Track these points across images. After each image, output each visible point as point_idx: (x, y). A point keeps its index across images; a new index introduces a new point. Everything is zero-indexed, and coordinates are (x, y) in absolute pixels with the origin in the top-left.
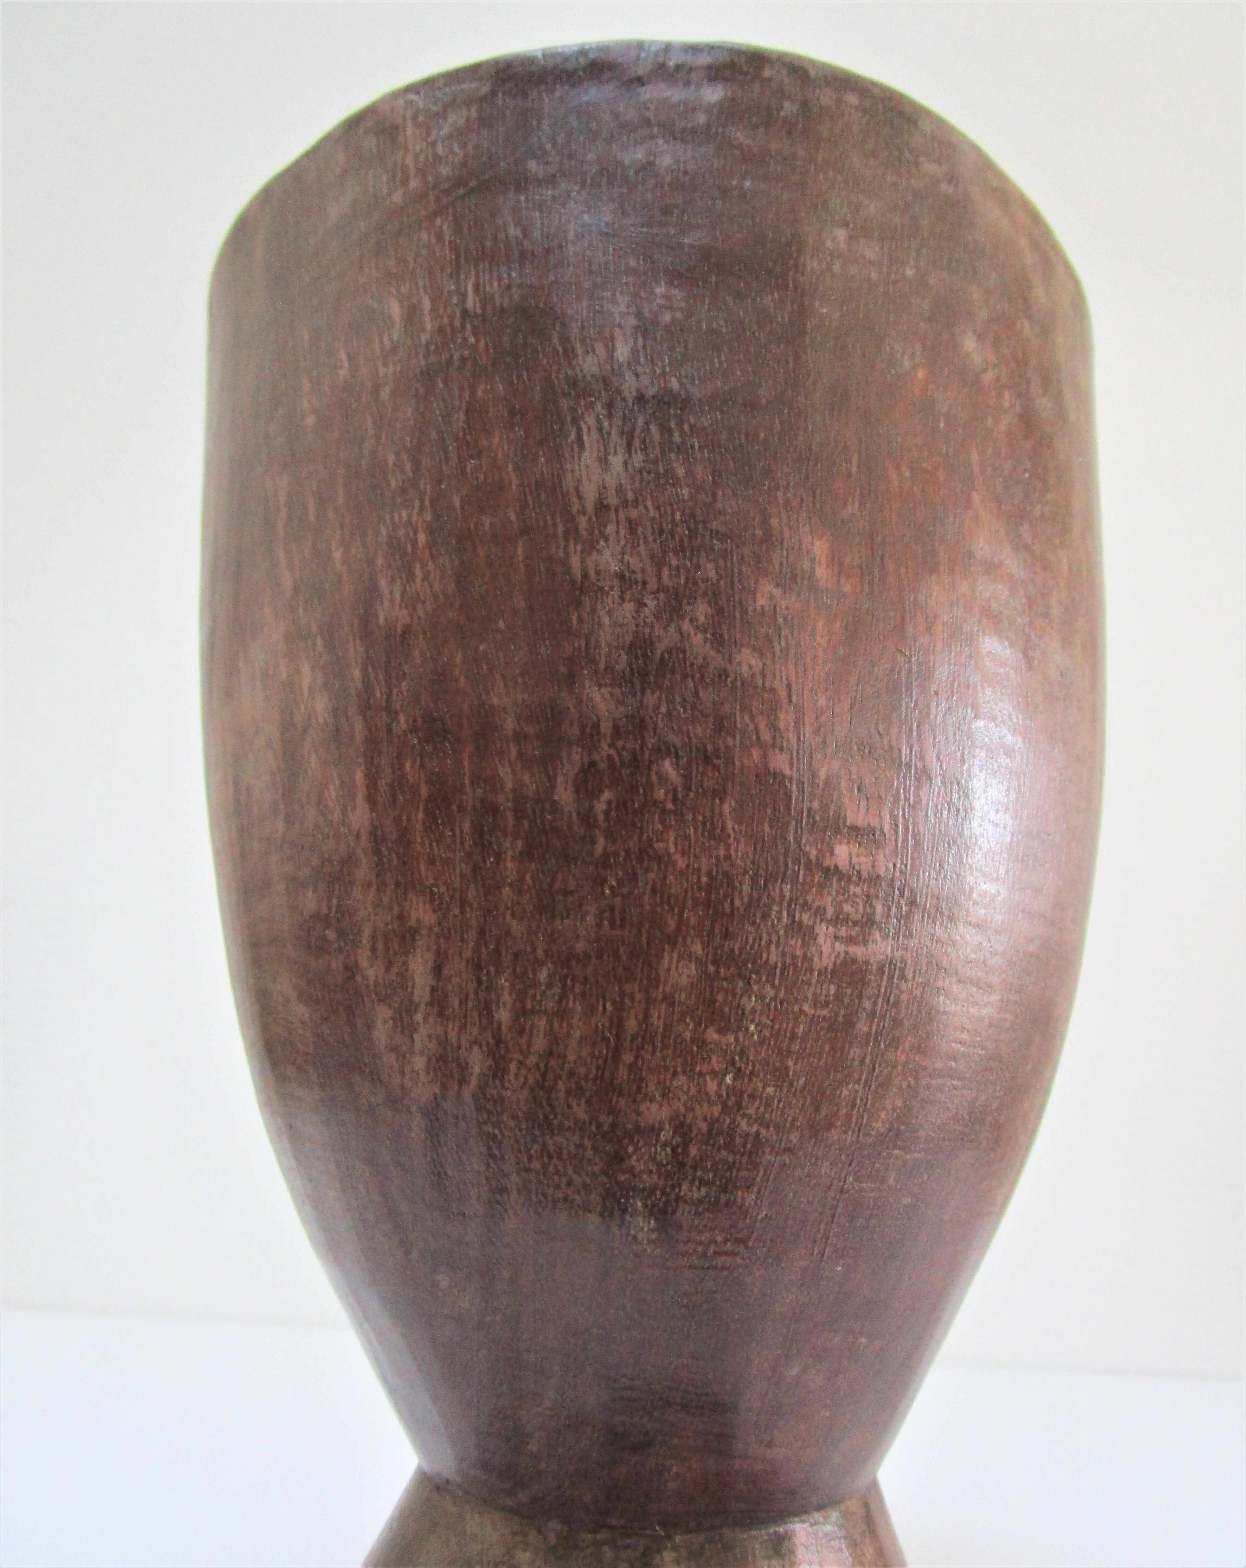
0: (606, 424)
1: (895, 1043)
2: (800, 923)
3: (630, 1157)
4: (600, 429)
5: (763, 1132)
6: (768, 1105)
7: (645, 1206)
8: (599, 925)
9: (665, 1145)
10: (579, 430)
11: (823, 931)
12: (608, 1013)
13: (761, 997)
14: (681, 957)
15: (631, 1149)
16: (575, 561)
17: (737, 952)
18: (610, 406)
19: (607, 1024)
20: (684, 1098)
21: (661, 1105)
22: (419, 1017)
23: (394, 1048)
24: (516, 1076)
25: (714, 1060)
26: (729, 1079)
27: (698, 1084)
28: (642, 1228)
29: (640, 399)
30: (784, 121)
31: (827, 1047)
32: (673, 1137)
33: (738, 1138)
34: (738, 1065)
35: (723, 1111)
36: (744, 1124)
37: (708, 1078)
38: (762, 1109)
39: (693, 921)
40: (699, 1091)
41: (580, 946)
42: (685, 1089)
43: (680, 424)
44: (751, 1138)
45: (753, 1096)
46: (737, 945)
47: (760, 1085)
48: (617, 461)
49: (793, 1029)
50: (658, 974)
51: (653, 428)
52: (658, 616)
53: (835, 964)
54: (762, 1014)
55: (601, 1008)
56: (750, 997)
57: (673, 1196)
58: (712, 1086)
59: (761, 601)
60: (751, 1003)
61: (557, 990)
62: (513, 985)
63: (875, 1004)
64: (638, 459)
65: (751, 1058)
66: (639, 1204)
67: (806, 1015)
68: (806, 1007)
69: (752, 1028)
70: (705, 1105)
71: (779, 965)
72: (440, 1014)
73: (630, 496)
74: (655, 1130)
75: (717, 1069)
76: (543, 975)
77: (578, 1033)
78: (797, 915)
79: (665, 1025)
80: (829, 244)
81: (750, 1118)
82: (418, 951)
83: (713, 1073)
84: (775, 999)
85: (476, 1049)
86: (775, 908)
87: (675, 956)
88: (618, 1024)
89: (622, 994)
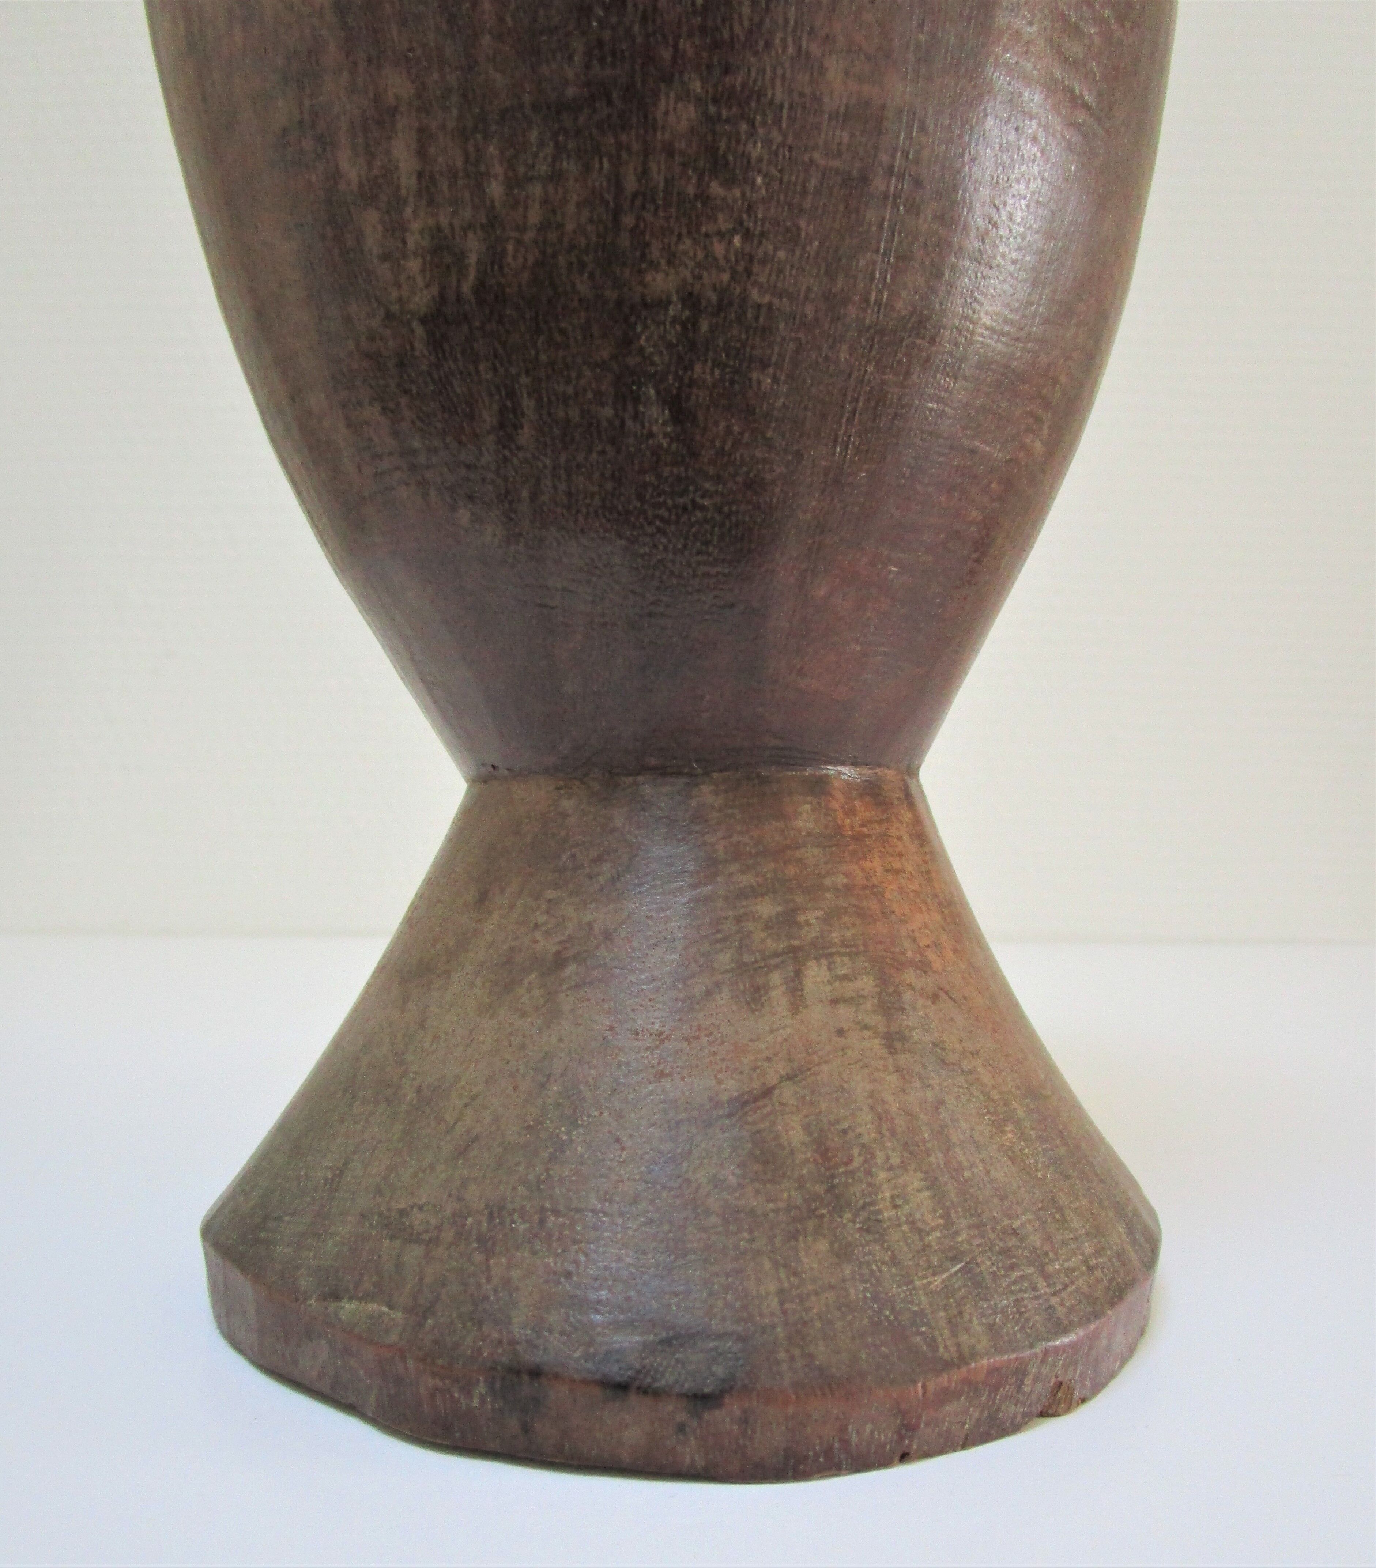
1: (914, 209)
2: (808, 54)
3: (639, 338)
5: (776, 301)
6: (780, 271)
7: (658, 393)
8: (588, 67)
9: (674, 320)
11: (834, 67)
12: (605, 171)
13: (768, 142)
14: (678, 98)
15: (639, 329)
17: (739, 89)
19: (605, 184)
20: (691, 264)
21: (667, 275)
22: (408, 211)
23: (385, 257)
24: (515, 258)
25: (721, 217)
26: (737, 241)
27: (705, 248)
28: (657, 421)
31: (841, 207)
32: (682, 311)
33: (750, 310)
34: (746, 224)
35: (733, 278)
36: (755, 294)
37: (715, 240)
38: (774, 277)
39: (690, 52)
40: (706, 257)
41: (571, 92)
42: (691, 254)
44: (764, 311)
45: (764, 262)
46: (739, 80)
47: (771, 247)
49: (804, 182)
50: (655, 120)
53: (847, 106)
54: (770, 163)
55: (597, 166)
56: (755, 143)
57: (686, 381)
58: (719, 249)
60: (756, 150)
61: (549, 150)
62: (502, 153)
63: (893, 157)
65: (760, 216)
66: (652, 392)
67: (817, 166)
68: (817, 156)
69: (759, 180)
70: (714, 271)
71: (786, 105)
72: (431, 202)
74: (663, 304)
75: (723, 229)
76: (534, 135)
77: (575, 198)
78: (804, 44)
79: (666, 181)
81: (761, 287)
82: (400, 135)
83: (721, 234)
84: (783, 144)
85: (471, 235)
86: (779, 35)
87: (672, 95)
88: (617, 184)
89: (619, 146)
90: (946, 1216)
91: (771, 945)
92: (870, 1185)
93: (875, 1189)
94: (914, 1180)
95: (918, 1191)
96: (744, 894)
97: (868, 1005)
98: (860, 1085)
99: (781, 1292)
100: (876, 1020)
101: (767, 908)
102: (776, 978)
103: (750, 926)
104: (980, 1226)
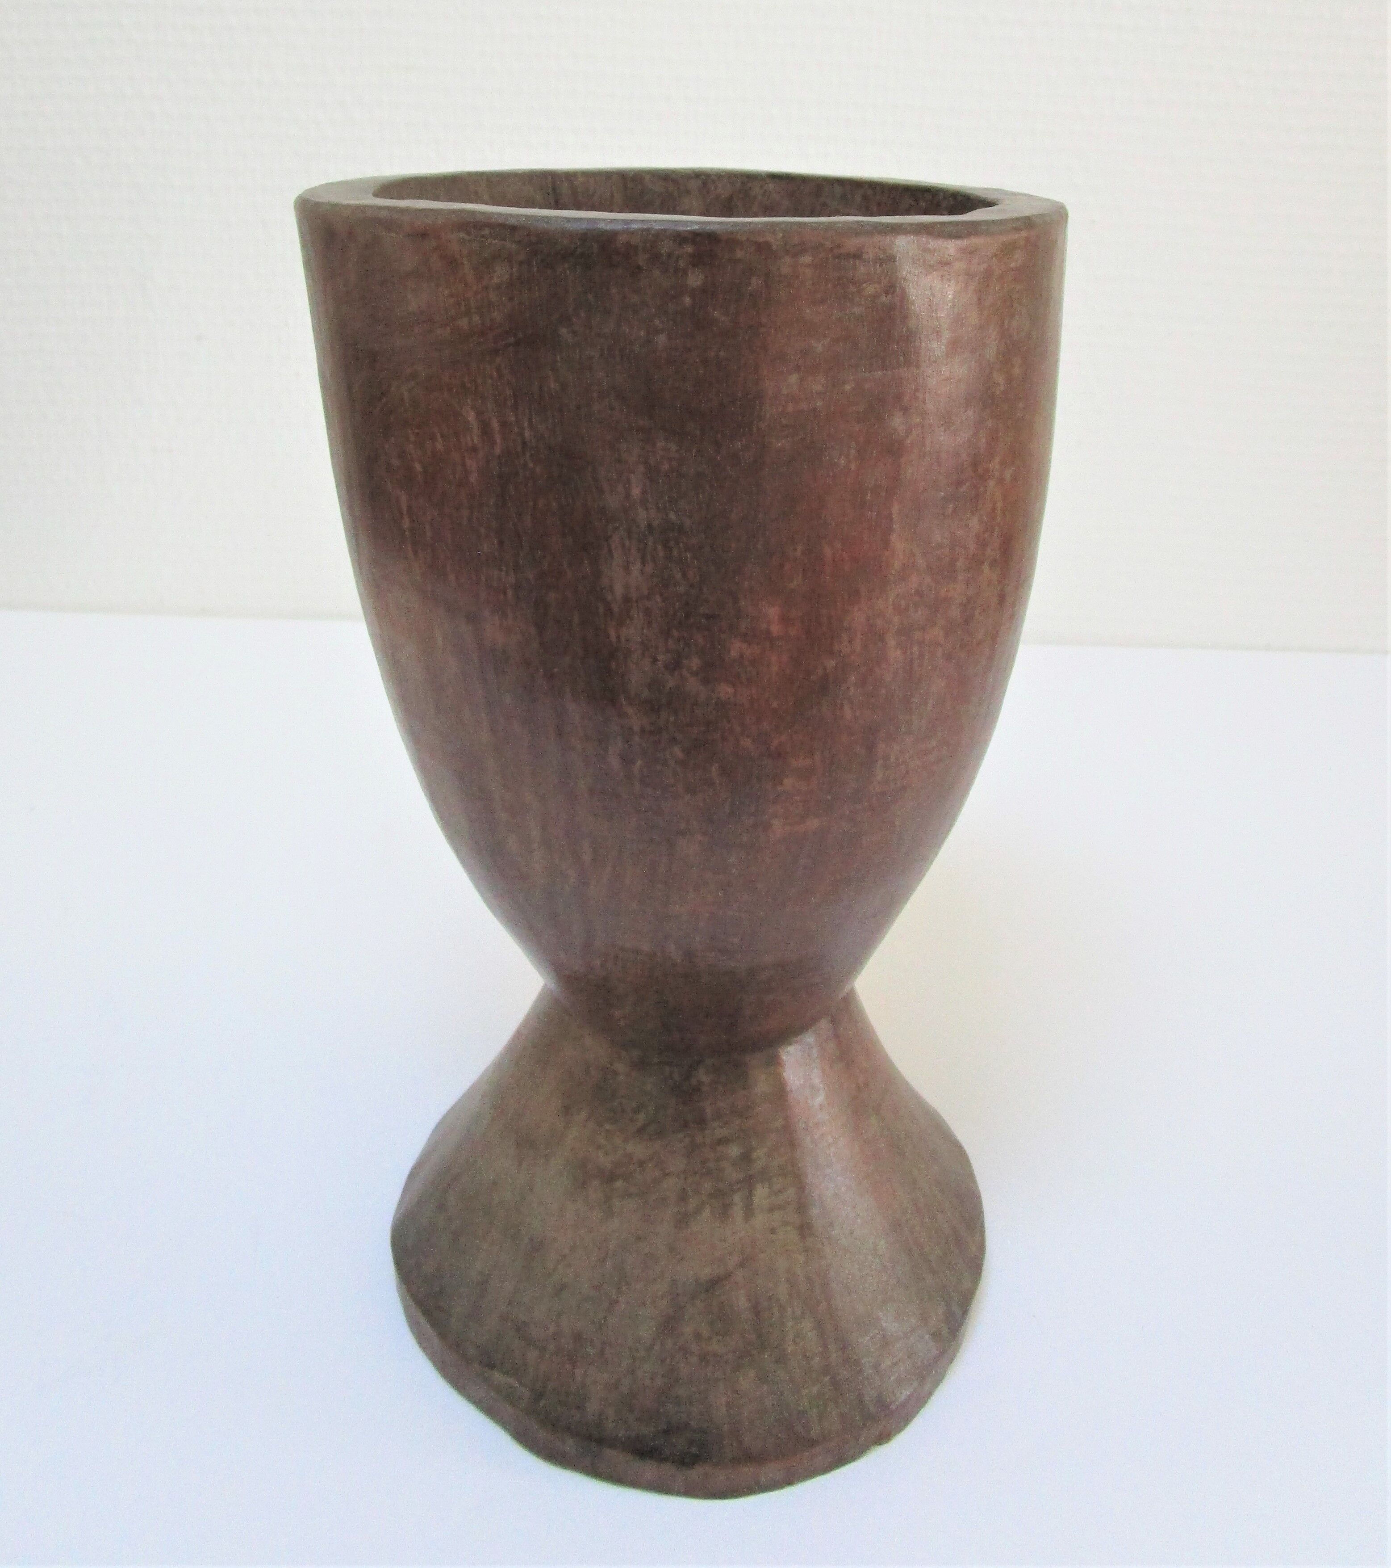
0: (627, 543)
4: (623, 546)
10: (609, 546)
16: (612, 633)
18: (629, 532)
29: (650, 527)
30: (751, 295)
43: (677, 543)
48: (636, 569)
51: (659, 547)
52: (666, 667)
59: (734, 654)
64: (649, 569)
73: (646, 592)
80: (785, 391)
90: (824, 1345)
91: (736, 1176)
92: (782, 1331)
93: (785, 1333)
95: (810, 1331)
96: (722, 1141)
98: (782, 1264)
99: (727, 1404)
100: (795, 1220)
101: (734, 1151)
102: (737, 1198)
103: (724, 1164)
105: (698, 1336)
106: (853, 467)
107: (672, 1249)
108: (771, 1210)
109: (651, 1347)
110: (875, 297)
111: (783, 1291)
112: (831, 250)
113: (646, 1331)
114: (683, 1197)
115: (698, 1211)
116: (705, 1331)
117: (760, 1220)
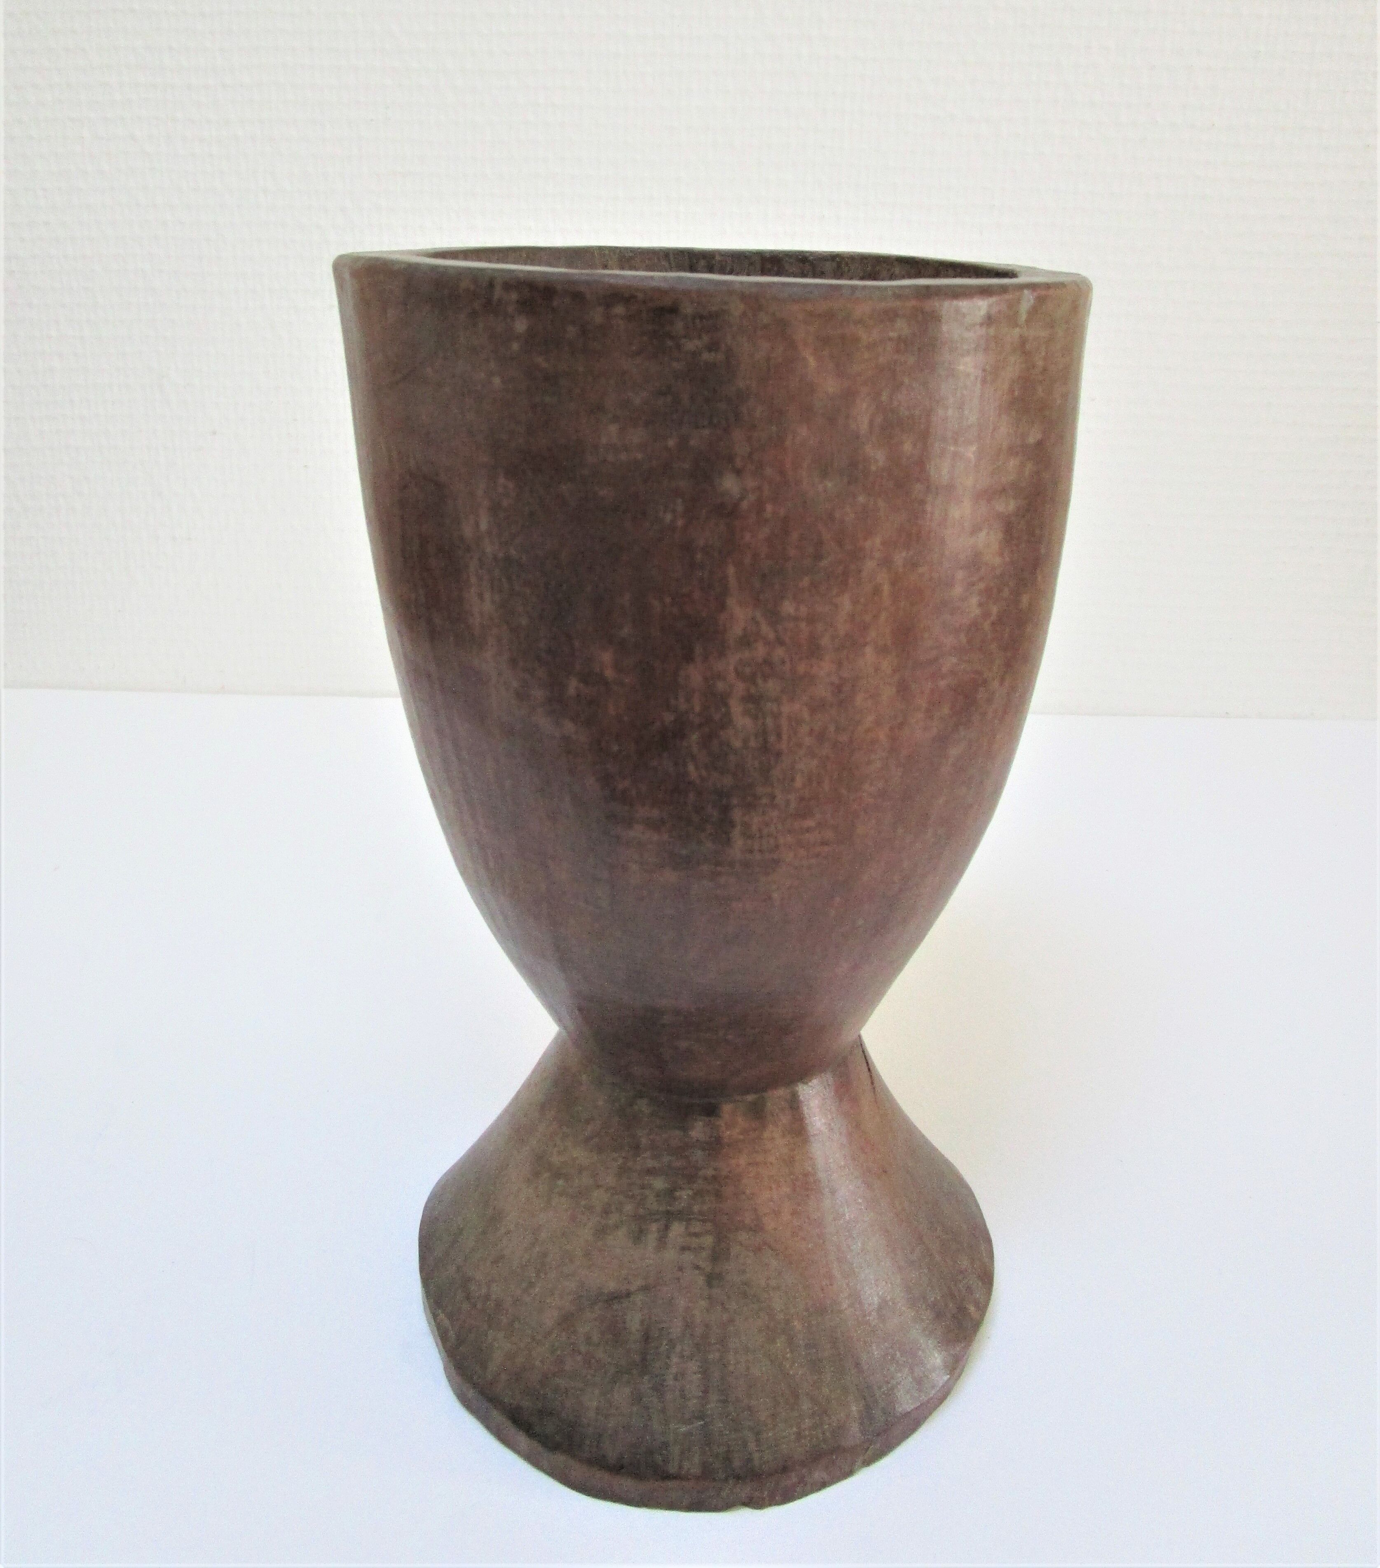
64: (498, 599)
73: (497, 621)
80: (604, 441)
90: (705, 1392)
91: (655, 1207)
92: (666, 1363)
93: (668, 1367)
94: (693, 1366)
95: (695, 1373)
96: (650, 1172)
97: (704, 1254)
98: (681, 1303)
99: (597, 1409)
100: (707, 1266)
101: (659, 1184)
102: (654, 1227)
103: (647, 1192)
104: (725, 1402)
105: (588, 1339)
106: (680, 523)
107: (587, 1254)
108: (684, 1249)
109: (549, 1333)
110: (695, 354)
111: (676, 1328)
112: (644, 302)
113: (550, 1318)
114: (606, 1212)
115: (617, 1227)
116: (595, 1338)
117: (670, 1255)
